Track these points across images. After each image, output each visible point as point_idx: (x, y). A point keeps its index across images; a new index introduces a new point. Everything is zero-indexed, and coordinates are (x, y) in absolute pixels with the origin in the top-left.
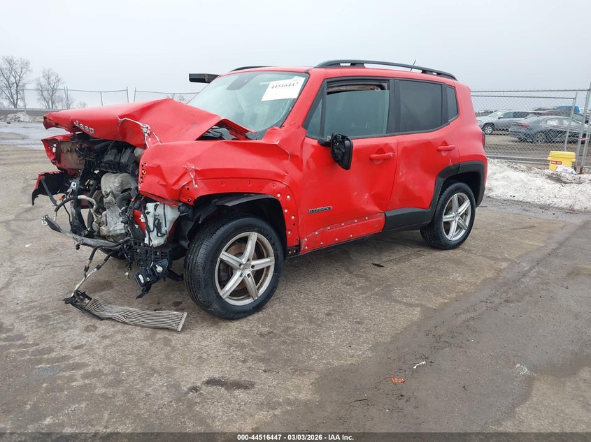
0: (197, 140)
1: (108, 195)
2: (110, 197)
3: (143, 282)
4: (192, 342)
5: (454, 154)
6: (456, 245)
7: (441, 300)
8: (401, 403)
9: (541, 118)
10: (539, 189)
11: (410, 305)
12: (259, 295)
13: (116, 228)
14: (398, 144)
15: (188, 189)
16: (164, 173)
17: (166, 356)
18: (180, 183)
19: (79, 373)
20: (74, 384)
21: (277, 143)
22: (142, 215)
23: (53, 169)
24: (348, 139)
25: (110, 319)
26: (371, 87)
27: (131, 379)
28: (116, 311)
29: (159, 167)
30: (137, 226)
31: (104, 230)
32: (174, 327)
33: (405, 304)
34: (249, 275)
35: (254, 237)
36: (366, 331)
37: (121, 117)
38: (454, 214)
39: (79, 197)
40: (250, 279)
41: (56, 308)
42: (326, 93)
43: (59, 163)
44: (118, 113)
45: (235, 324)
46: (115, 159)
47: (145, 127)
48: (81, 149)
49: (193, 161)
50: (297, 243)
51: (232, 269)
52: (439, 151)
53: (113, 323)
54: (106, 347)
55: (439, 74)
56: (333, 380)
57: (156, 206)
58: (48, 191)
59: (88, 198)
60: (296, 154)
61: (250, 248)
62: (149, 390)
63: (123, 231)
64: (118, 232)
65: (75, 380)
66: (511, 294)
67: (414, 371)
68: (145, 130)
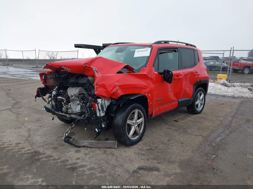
0: (117, 73)
1: (72, 96)
2: (73, 97)
3: (97, 131)
4: (122, 154)
5: (200, 76)
6: (200, 112)
7: (207, 133)
8: (215, 171)
9: (207, 61)
10: (219, 89)
11: (197, 135)
12: (141, 133)
13: (76, 110)
14: (183, 73)
15: (116, 93)
16: (107, 87)
17: (116, 160)
18: (113, 90)
19: (85, 169)
20: (86, 173)
21: (146, 74)
22: (96, 104)
23: (43, 86)
24: (170, 72)
25: (84, 146)
26: (171, 51)
27: (108, 169)
28: (86, 143)
29: (104, 84)
30: (93, 109)
31: (70, 111)
32: (114, 147)
33: (195, 135)
34: (137, 127)
35: (137, 111)
36: (186, 146)
37: (84, 64)
38: (199, 101)
39: (58, 97)
40: (137, 128)
41: (57, 144)
42: (159, 54)
43: (46, 83)
44: (83, 63)
45: (135, 146)
46: (75, 81)
47: (94, 68)
48: (56, 77)
49: (118, 81)
50: (151, 114)
51: (130, 125)
52: (195, 75)
53: (86, 148)
54: (89, 158)
55: (191, 45)
56: (185, 164)
57: (102, 100)
58: (41, 95)
59: (62, 98)
60: (152, 78)
61: (136, 116)
62: (118, 173)
63: (80, 111)
64: (78, 112)
65: (86, 172)
66: (230, 130)
67: (213, 160)
68: (94, 70)
